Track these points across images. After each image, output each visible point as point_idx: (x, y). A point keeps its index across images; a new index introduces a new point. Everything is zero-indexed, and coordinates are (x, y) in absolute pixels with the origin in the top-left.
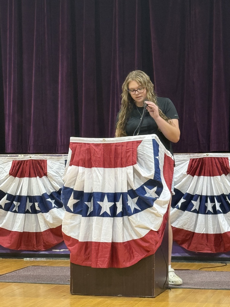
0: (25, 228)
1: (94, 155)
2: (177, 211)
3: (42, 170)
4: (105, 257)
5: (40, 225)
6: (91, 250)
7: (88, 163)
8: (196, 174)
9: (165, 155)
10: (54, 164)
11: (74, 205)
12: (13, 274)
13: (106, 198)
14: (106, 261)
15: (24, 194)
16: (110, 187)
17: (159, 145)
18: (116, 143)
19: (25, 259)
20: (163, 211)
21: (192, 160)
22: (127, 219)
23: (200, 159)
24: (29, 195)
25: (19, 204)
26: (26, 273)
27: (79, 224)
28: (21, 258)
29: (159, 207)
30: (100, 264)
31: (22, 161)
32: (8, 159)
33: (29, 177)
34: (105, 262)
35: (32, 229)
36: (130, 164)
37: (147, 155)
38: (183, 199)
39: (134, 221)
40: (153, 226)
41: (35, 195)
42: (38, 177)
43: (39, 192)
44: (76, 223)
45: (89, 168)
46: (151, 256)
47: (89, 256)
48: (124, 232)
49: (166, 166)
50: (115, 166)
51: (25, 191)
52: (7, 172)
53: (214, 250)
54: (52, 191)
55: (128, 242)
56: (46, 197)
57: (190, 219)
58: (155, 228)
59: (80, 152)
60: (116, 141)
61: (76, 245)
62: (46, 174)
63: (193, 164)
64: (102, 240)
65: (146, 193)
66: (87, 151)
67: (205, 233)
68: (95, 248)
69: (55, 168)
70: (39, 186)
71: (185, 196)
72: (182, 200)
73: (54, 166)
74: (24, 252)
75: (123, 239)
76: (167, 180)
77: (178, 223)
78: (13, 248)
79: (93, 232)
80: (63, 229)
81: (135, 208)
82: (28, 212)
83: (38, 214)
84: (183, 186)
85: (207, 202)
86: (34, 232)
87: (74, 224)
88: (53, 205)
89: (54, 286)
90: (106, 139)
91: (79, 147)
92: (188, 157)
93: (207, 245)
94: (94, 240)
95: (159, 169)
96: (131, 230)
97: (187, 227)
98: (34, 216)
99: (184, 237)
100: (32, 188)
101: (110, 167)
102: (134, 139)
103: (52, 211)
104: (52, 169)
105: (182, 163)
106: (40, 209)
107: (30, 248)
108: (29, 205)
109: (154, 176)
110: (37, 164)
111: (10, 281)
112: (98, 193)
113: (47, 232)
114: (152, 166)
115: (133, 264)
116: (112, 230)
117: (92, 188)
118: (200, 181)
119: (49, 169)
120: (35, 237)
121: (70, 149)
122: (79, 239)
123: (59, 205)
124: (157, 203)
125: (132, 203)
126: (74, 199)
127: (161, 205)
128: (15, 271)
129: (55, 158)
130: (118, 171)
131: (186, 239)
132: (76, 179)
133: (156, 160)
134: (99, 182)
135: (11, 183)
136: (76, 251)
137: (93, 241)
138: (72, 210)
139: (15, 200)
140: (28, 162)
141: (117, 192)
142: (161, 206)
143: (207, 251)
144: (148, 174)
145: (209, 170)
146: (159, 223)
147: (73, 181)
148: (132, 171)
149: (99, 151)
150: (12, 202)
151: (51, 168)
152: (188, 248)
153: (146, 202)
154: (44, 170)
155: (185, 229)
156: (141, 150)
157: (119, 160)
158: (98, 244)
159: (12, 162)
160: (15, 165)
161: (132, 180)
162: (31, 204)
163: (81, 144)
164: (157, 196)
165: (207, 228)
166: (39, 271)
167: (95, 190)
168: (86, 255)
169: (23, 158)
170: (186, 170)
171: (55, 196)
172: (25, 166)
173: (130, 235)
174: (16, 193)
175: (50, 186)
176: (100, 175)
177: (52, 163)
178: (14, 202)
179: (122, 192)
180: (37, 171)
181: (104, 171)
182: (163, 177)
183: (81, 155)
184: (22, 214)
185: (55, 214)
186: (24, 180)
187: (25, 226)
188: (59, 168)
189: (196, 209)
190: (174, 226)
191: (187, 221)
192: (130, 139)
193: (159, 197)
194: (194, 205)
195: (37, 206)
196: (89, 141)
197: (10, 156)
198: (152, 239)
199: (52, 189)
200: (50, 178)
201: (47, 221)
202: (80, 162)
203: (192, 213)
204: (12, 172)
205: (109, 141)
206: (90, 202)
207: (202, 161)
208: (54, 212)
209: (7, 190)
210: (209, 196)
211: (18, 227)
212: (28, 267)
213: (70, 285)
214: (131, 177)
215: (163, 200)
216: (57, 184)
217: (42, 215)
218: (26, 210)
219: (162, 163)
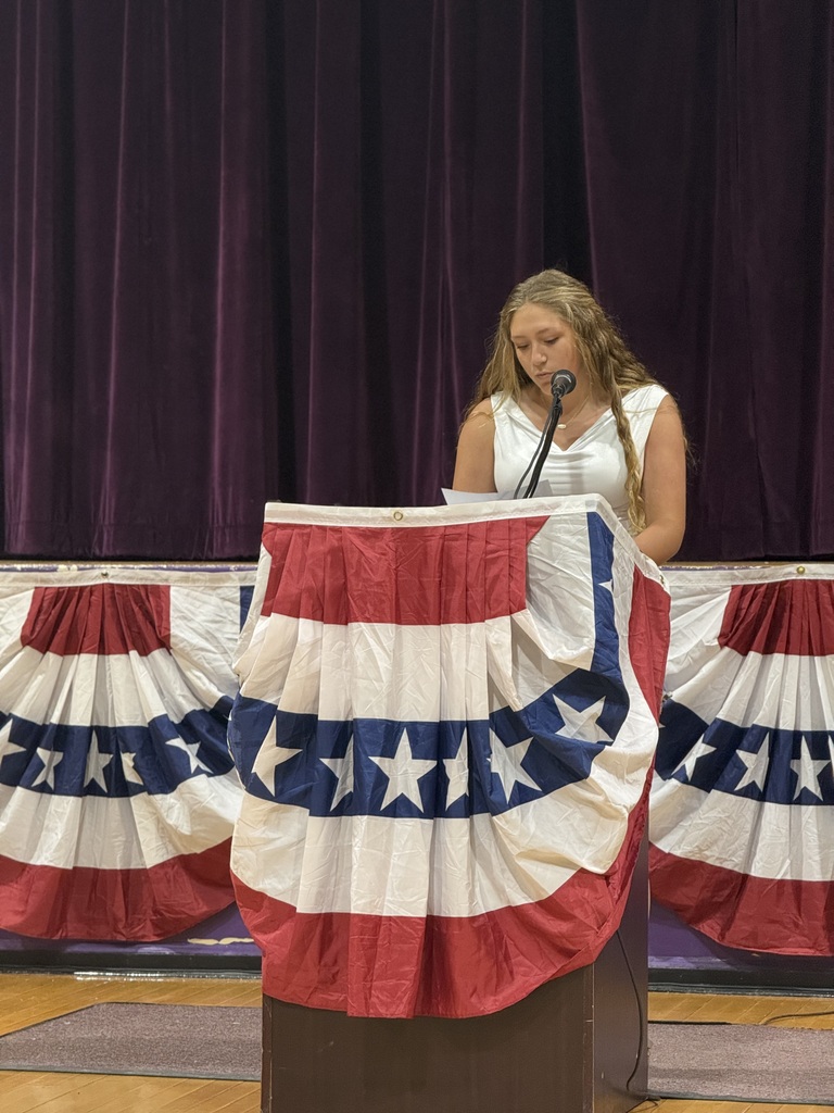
0: (81, 851)
1: (357, 574)
2: (677, 792)
3: (150, 627)
4: (403, 976)
5: (141, 840)
6: (346, 948)
7: (335, 607)
8: (755, 645)
9: (637, 573)
10: (198, 604)
11: (278, 768)
12: (36, 1036)
13: (404, 743)
14: (405, 993)
15: (80, 717)
16: (421, 699)
17: (613, 536)
18: (445, 527)
19: (81, 976)
20: (628, 797)
21: (739, 589)
22: (488, 823)
23: (771, 586)
24: (98, 721)
25: (59, 756)
26: (85, 1034)
27: (299, 842)
28: (63, 973)
29: (612, 778)
30: (383, 1003)
31: (71, 590)
32: (15, 580)
33: (99, 654)
34: (399, 993)
35: (110, 858)
36: (499, 609)
37: (565, 575)
38: (704, 745)
39: (515, 833)
40: (589, 852)
41: (121, 722)
42: (133, 654)
43: (138, 713)
44: (284, 838)
45: (341, 624)
46: (579, 972)
47: (336, 969)
48: (476, 877)
49: (642, 620)
50: (442, 618)
51: (81, 709)
52: (11, 634)
53: (825, 944)
54: (189, 706)
55: (490, 915)
56: (165, 731)
57: (730, 822)
58: (596, 862)
59: (304, 558)
60: (446, 518)
61: (287, 929)
62: (164, 643)
63: (745, 604)
64: (390, 908)
65: (563, 724)
66: (329, 558)
67: (788, 877)
68: (362, 940)
69: (200, 618)
70: (137, 690)
71: (710, 733)
72: (701, 749)
73: (197, 613)
74: (77, 949)
75: (471, 903)
77: (683, 839)
78: (34, 933)
79: (354, 877)
80: (235, 863)
81: (516, 782)
82: (92, 790)
83: (132, 799)
84: (701, 692)
85: (797, 755)
86: (118, 867)
87: (278, 844)
88: (194, 763)
89: (196, 1085)
90: (407, 511)
91: (300, 541)
92: (725, 580)
93: (796, 925)
94: (358, 906)
95: (615, 630)
96: (503, 871)
97: (717, 855)
98: (117, 809)
99: (706, 894)
100: (110, 696)
101: (421, 620)
102: (517, 510)
103: (188, 787)
104: (190, 620)
105: (703, 602)
106: (143, 781)
107: (103, 931)
108: (97, 762)
109: (595, 657)
110: (133, 603)
111: (24, 1064)
112: (372, 724)
113: (169, 870)
114: (585, 618)
115: (511, 1002)
116: (426, 868)
117: (349, 702)
118: (771, 675)
119: (179, 622)
120: (120, 886)
121: (263, 549)
122: (296, 903)
123: (218, 764)
124: (604, 765)
125: (507, 765)
126: (279, 744)
127: (620, 770)
128: (42, 1023)
129: (202, 581)
130: (454, 636)
131: (714, 900)
132: (287, 667)
133: (599, 593)
134: (379, 679)
135: (27, 676)
136: (286, 951)
137: (353, 911)
138: (271, 788)
139: (43, 743)
140: (96, 593)
141: (448, 718)
142: (620, 777)
143: (796, 948)
144: (571, 648)
145: (806, 629)
146: (611, 841)
147: (277, 673)
148: (507, 639)
149: (379, 560)
150: (31, 753)
151: (185, 618)
152: (722, 936)
153: (564, 760)
154: (160, 626)
155: (710, 861)
156: (541, 554)
157: (457, 594)
158: (374, 923)
159: (32, 591)
160: (45, 605)
161: (509, 672)
162: (106, 759)
163: (308, 530)
164: (605, 737)
165: (797, 859)
166: (137, 1027)
167: (360, 713)
168: (325, 966)
169: (74, 579)
170: (717, 631)
171: (203, 729)
172: (84, 613)
173: (500, 891)
174: (47, 716)
175: (182, 690)
176: (381, 651)
177: (190, 600)
178: (40, 751)
179: (469, 719)
180: (130, 629)
181: (399, 635)
182: (629, 662)
183: (307, 575)
184: (72, 799)
185: (202, 800)
186: (80, 666)
187: (82, 846)
188: (218, 619)
189: (753, 784)
190: (667, 851)
191: (719, 832)
192: (499, 513)
193: (611, 740)
194: (747, 769)
195: (128, 766)
196: (338, 517)
197: (23, 570)
198: (586, 905)
199: (191, 703)
200: (182, 656)
201: (170, 825)
202: (303, 602)
203: (741, 798)
204: (32, 631)
205: (417, 519)
206: (343, 756)
207: (779, 593)
208: (197, 793)
209: (14, 703)
210: (806, 733)
211: (56, 851)
212: (92, 1006)
213: (260, 1084)
214: (505, 659)
215: (628, 751)
216: (210, 680)
217: (150, 803)
218: (86, 783)
219: (625, 606)
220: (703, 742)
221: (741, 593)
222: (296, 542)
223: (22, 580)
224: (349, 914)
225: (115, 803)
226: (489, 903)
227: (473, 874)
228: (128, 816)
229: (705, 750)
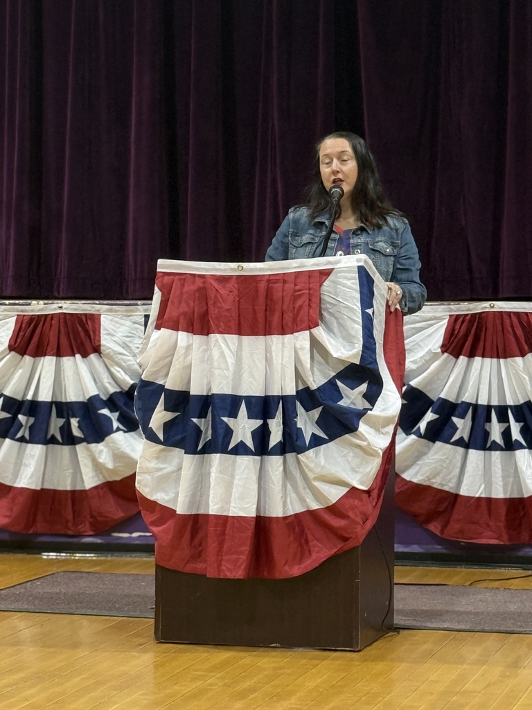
0: (46, 479)
1: (215, 304)
2: (415, 443)
3: (88, 340)
4: (242, 553)
5: (83, 471)
6: (206, 536)
7: (201, 324)
8: (463, 352)
10: (118, 325)
11: (165, 424)
12: (17, 591)
13: (243, 409)
14: (243, 563)
15: (45, 396)
16: (254, 382)
17: (373, 281)
18: (269, 275)
19: (45, 556)
20: (382, 443)
21: (454, 317)
22: (295, 459)
23: (474, 316)
24: (56, 398)
25: (32, 420)
26: (48, 590)
27: (178, 470)
28: (35, 553)
29: (372, 431)
30: (228, 569)
31: (39, 317)
32: (5, 310)
33: (57, 356)
34: (239, 564)
35: (64, 483)
36: (302, 326)
37: (344, 305)
38: (432, 414)
39: (312, 465)
40: (358, 477)
41: (70, 399)
42: (78, 356)
43: (81, 393)
44: (169, 468)
45: (204, 335)
46: (353, 550)
47: (200, 549)
48: (288, 492)
49: (392, 333)
50: (267, 332)
51: (46, 391)
52: (2, 344)
53: (505, 537)
54: (112, 389)
55: (296, 515)
56: (98, 404)
57: (447, 461)
58: (362, 483)
59: (182, 294)
60: (270, 270)
61: (170, 524)
62: (97, 350)
63: (457, 327)
64: (234, 511)
65: (342, 398)
66: (197, 294)
67: (483, 496)
68: (216, 530)
69: (119, 335)
70: (80, 379)
71: (436, 406)
72: (430, 416)
73: (117, 331)
74: (43, 539)
75: (284, 509)
76: (393, 367)
77: (417, 473)
78: (16, 529)
79: (211, 492)
80: (138, 483)
81: (313, 433)
82: (53, 441)
83: (77, 446)
84: (430, 381)
85: (489, 420)
86: (69, 489)
87: (165, 471)
88: (116, 424)
89: (113, 621)
90: (245, 265)
91: (179, 284)
92: (445, 311)
93: (488, 525)
94: (214, 509)
95: (374, 339)
96: (304, 488)
97: (439, 482)
98: (68, 452)
99: (432, 506)
100: (63, 383)
101: (254, 333)
102: (314, 265)
103: (112, 439)
104: (113, 335)
105: (431, 325)
106: (84, 435)
107: (59, 528)
108: (56, 424)
109: (362, 355)
110: (77, 325)
112: (223, 397)
113: (100, 490)
114: (356, 332)
115: (308, 569)
116: (255, 487)
117: (209, 384)
118: (473, 370)
119: (106, 336)
120: (70, 501)
121: (156, 288)
122: (176, 507)
123: (130, 425)
124: (368, 423)
125: (307, 423)
126: (166, 409)
127: (377, 426)
128: (23, 583)
129: (121, 311)
130: (274, 344)
131: (437, 510)
132: (171, 362)
133: (365, 316)
134: (228, 369)
135: (12, 370)
136: (170, 537)
137: (211, 513)
138: (161, 437)
139: (23, 411)
140: (55, 319)
141: (270, 394)
142: (378, 430)
143: (488, 539)
144: (346, 350)
145: (495, 342)
146: (371, 471)
147: (164, 366)
148: (307, 345)
149: (228, 295)
150: (15, 418)
151: (109, 334)
152: (442, 532)
153: (342, 420)
154: (94, 339)
155: (435, 486)
156: (330, 292)
157: (277, 316)
158: (223, 521)
159: (15, 318)
160: (23, 326)
161: (308, 366)
162: (61, 422)
163: (184, 277)
164: (368, 405)
165: (489, 484)
166: (82, 585)
167: (216, 390)
168: (194, 547)
169: (41, 310)
170: (440, 343)
171: (121, 403)
172: (48, 330)
173: (302, 500)
174: (25, 395)
175: (108, 379)
176: (229, 352)
177: (113, 323)
178: (20, 417)
179: (284, 394)
180: (76, 341)
181: (240, 342)
182: (384, 360)
183: (183, 304)
184: (40, 446)
185: (119, 447)
186: (45, 364)
187: (46, 476)
188: (131, 335)
189: (462, 438)
190: (408, 479)
191: (441, 468)
192: (303, 266)
193: (371, 407)
194: (457, 429)
195: (75, 426)
196: (203, 268)
197: (10, 304)
198: (356, 510)
199: (114, 387)
200: (109, 359)
201: (101, 463)
202: (181, 321)
203: (454, 447)
204: (15, 343)
205: (252, 270)
206: (205, 417)
207: (478, 320)
208: (118, 443)
209: (4, 387)
210: (495, 407)
211: (30, 478)
212: (54, 574)
213: (154, 620)
214: (306, 357)
215: (383, 414)
216: (126, 373)
217: (88, 449)
218: (49, 436)
219: (381, 325)
220: (431, 412)
221: (455, 320)
222: (176, 285)
223: (8, 311)
224: (208, 515)
225: (66, 450)
226: (295, 508)
227: (286, 491)
228: (75, 457)
229: (432, 417)
